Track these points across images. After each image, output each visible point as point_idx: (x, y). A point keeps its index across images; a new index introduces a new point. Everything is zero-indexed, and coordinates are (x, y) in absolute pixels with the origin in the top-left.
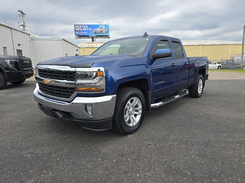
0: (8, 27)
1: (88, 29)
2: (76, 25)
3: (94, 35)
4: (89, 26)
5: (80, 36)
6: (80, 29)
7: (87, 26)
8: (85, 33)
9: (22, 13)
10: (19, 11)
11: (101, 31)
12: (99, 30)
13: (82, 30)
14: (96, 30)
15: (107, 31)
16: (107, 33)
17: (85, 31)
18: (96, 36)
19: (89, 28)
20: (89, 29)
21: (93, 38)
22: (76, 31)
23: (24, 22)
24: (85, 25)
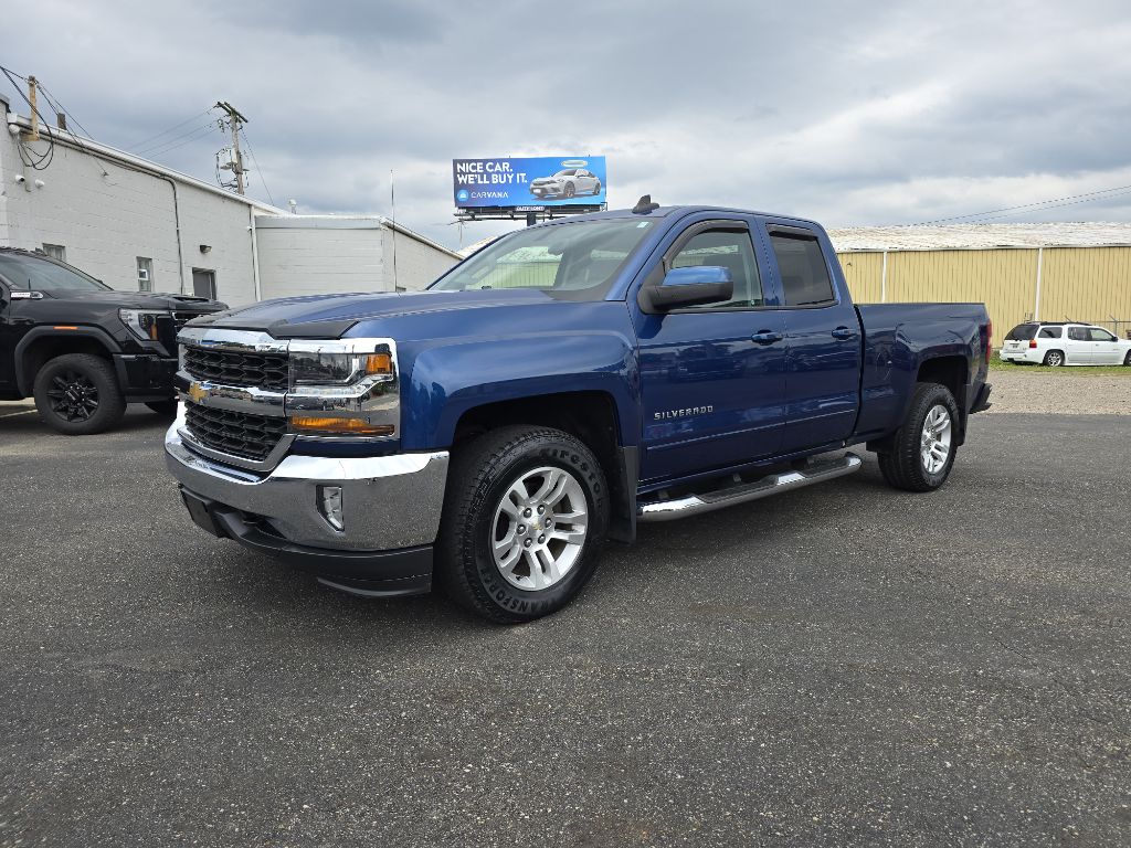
0: (162, 176)
1: (510, 177)
2: (461, 162)
3: (538, 205)
4: (517, 165)
5: (473, 211)
6: (476, 180)
7: (506, 166)
8: (501, 198)
9: (233, 112)
10: (220, 105)
11: (570, 185)
12: (559, 179)
13: (485, 182)
14: (548, 183)
15: (598, 186)
16: (595, 194)
17: (499, 188)
18: (547, 207)
19: (515, 172)
20: (515, 178)
21: (531, 218)
22: (458, 187)
23: (238, 153)
24: (501, 161)
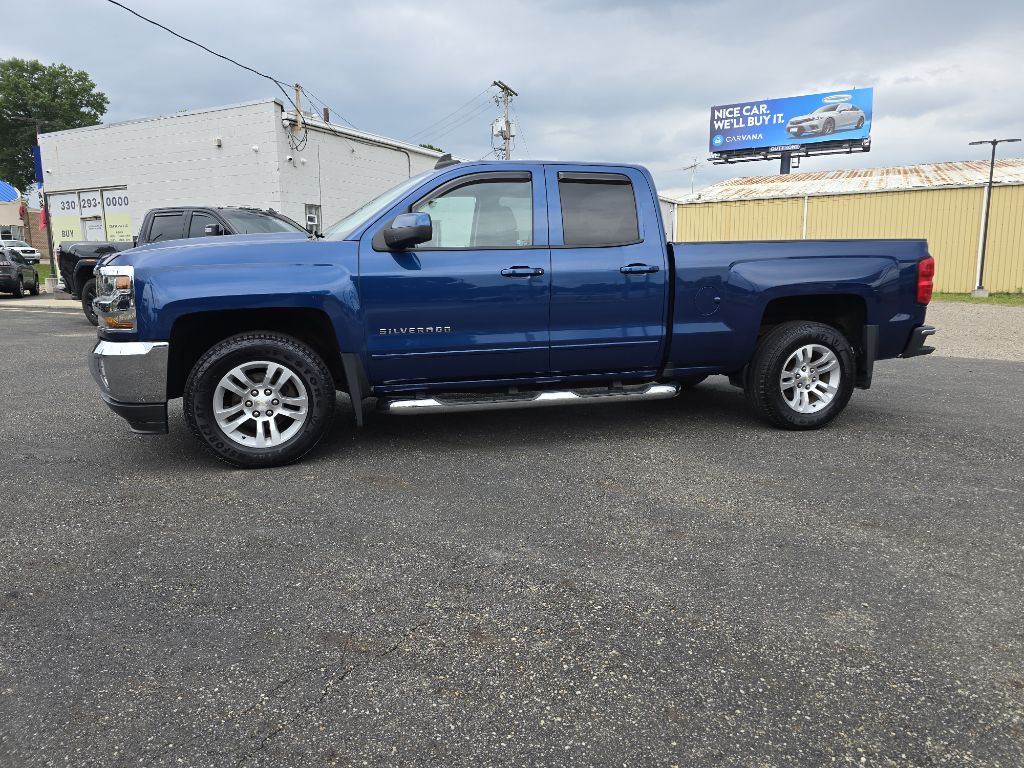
0: (399, 149)
1: (767, 119)
2: (718, 109)
3: (793, 144)
4: (774, 105)
5: (727, 155)
6: (732, 125)
7: (763, 108)
8: (756, 140)
9: (505, 88)
10: (495, 83)
11: (830, 121)
12: (819, 116)
13: (741, 126)
14: (807, 120)
15: (862, 119)
16: (857, 128)
17: (754, 130)
18: (803, 146)
19: (772, 114)
20: (771, 120)
21: (786, 158)
22: (714, 133)
23: (507, 122)
24: (758, 104)
